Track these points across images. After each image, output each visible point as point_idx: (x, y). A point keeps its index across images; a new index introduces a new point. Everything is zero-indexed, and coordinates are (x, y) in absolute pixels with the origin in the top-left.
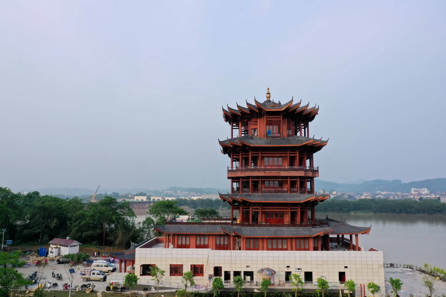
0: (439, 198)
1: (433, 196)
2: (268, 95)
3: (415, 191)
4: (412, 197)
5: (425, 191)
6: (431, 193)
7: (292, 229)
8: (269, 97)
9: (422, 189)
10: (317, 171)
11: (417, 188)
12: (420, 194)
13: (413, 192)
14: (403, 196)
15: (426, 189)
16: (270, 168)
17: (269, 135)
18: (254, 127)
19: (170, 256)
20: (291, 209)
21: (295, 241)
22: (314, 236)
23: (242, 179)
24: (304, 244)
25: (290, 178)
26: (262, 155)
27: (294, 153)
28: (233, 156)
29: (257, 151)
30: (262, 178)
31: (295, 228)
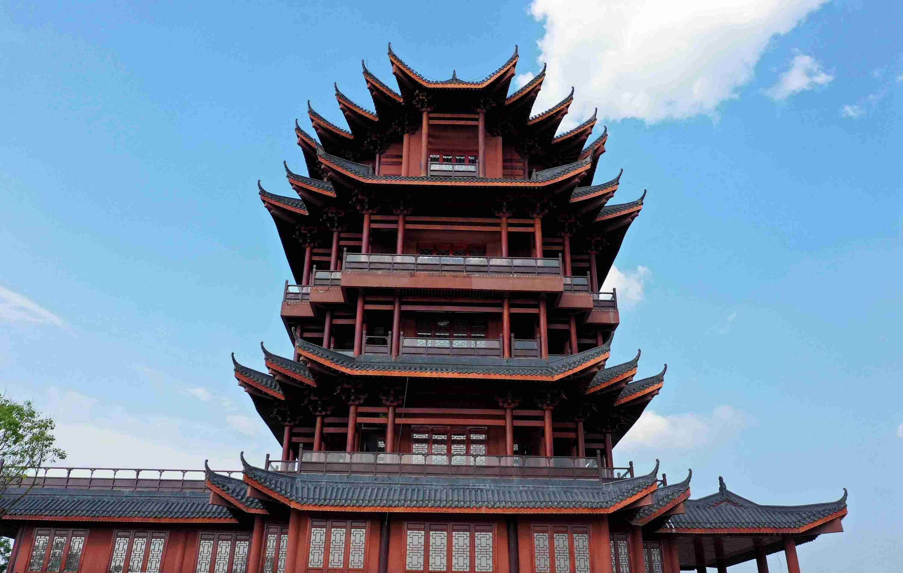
20: (514, 418)
21: (531, 539)
22: (611, 511)
23: (332, 318)
24: (572, 554)
25: (511, 306)
26: (410, 226)
27: (522, 221)
28: (312, 254)
29: (391, 214)
30: (401, 303)
31: (530, 484)
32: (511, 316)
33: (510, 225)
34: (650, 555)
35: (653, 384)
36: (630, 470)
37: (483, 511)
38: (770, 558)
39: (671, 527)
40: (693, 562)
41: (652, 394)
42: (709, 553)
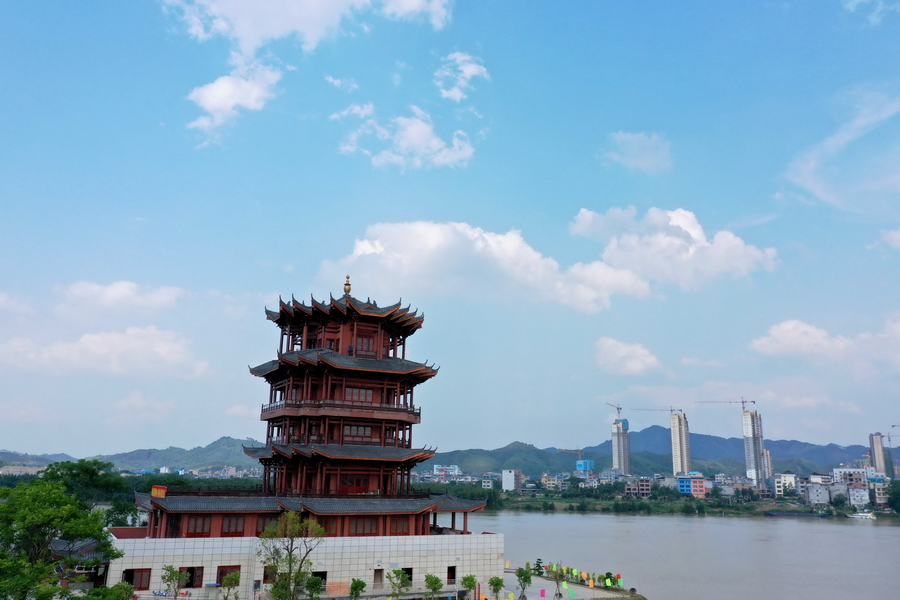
0: (480, 482)
1: (469, 479)
2: (347, 287)
3: (441, 470)
4: (436, 480)
5: (455, 471)
6: (465, 474)
7: (387, 501)
8: (349, 291)
9: (451, 467)
10: (419, 414)
11: (442, 465)
12: (448, 476)
13: (436, 472)
14: (422, 479)
15: (456, 467)
16: (360, 404)
17: (358, 352)
18: (331, 336)
19: (180, 552)
22: (419, 513)
24: (403, 525)
25: (386, 423)
26: (347, 383)
29: (340, 376)
30: (344, 420)
33: (388, 384)
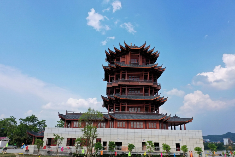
7: (146, 116)
10: (160, 86)
18: (123, 60)
19: (67, 133)
20: (145, 105)
21: (148, 124)
22: (160, 120)
23: (116, 88)
24: (154, 125)
25: (144, 87)
26: (128, 73)
27: (146, 73)
28: (110, 76)
29: (125, 71)
30: (127, 87)
31: (148, 116)
32: (144, 89)
33: (144, 73)
34: (164, 125)
35: (166, 99)
36: (162, 113)
37: (142, 120)
38: (182, 125)
39: (167, 121)
40: (170, 125)
41: (165, 101)
42: (173, 124)
